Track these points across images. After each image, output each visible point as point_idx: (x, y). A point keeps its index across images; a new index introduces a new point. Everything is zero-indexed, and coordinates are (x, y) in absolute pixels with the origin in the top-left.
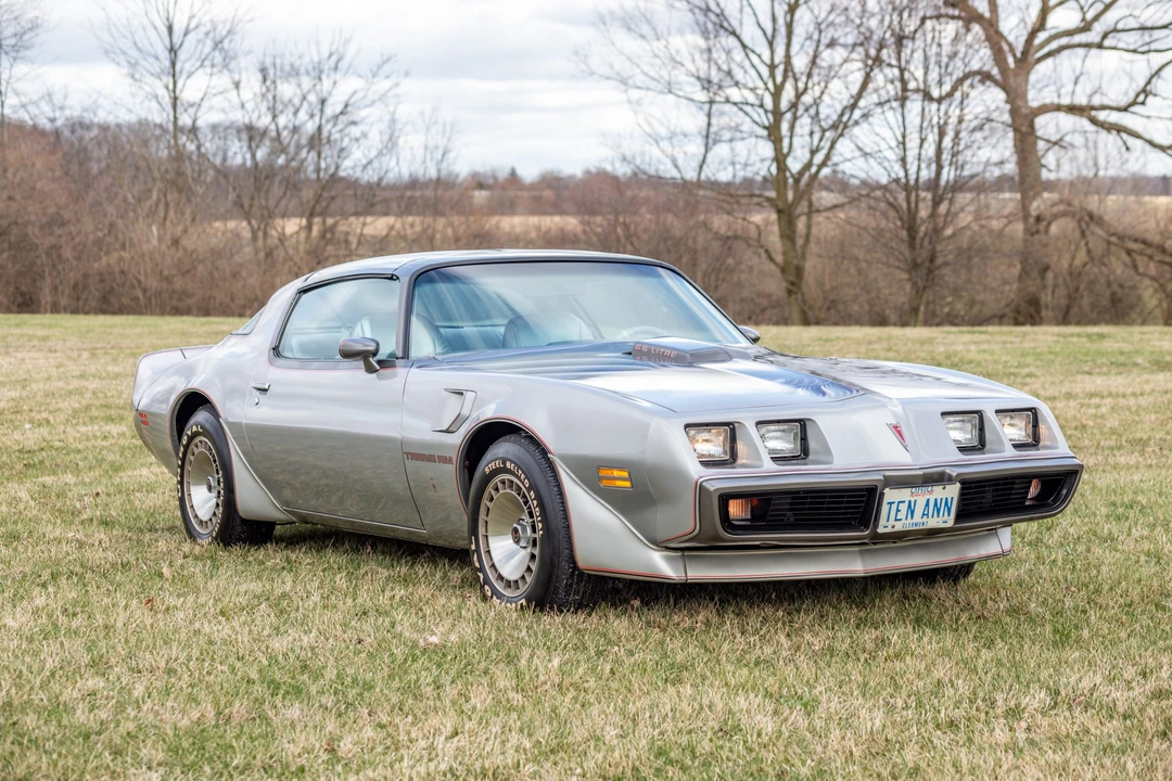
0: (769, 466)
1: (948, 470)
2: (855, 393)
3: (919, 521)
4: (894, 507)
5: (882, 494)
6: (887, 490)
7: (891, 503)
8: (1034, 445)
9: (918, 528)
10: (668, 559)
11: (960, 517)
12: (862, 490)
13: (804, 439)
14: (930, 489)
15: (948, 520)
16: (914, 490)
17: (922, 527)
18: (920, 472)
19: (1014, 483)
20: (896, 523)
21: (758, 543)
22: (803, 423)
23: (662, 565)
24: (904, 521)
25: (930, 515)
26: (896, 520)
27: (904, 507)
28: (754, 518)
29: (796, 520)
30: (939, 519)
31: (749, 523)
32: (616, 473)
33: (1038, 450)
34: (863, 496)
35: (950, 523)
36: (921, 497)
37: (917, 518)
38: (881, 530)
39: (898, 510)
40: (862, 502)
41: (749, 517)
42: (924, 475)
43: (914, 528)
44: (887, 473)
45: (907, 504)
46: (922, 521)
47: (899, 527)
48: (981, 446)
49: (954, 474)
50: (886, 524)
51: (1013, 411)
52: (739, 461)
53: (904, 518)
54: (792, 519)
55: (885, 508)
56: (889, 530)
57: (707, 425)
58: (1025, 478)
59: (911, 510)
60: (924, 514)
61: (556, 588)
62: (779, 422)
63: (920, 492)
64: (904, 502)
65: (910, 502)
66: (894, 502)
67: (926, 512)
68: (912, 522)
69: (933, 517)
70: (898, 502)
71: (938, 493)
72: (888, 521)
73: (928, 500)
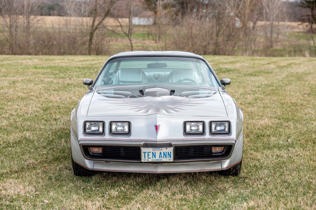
1: (171, 143)
3: (157, 158)
4: (146, 154)
5: (141, 149)
7: (145, 153)
8: (229, 134)
9: (158, 161)
12: (136, 147)
14: (161, 149)
16: (154, 149)
17: (160, 161)
19: (203, 148)
20: (148, 159)
24: (152, 159)
26: (148, 158)
27: (151, 154)
30: (166, 159)
35: (172, 160)
36: (157, 151)
38: (143, 161)
39: (148, 155)
43: (157, 161)
46: (160, 159)
47: (150, 160)
49: (173, 144)
53: (152, 157)
55: (143, 154)
56: (146, 161)
58: (210, 146)
59: (154, 155)
63: (157, 149)
64: (150, 152)
65: (153, 152)
66: (146, 152)
67: (161, 156)
68: (155, 159)
69: (164, 158)
70: (148, 152)
71: (164, 150)
72: (145, 158)
73: (161, 152)
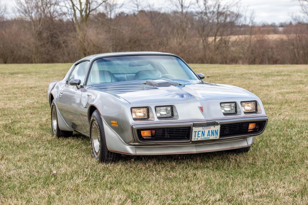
0: (156, 120)
1: (216, 121)
2: (192, 97)
3: (206, 137)
4: (197, 133)
5: (192, 129)
6: (193, 128)
7: (195, 132)
8: (256, 112)
9: (206, 139)
10: (131, 148)
11: (221, 136)
12: (186, 128)
13: (172, 111)
14: (209, 127)
15: (217, 137)
16: (203, 128)
17: (208, 139)
18: (206, 122)
19: (242, 125)
20: (198, 138)
21: (154, 144)
22: (172, 107)
23: (130, 150)
24: (201, 137)
25: (210, 135)
26: (198, 137)
27: (200, 133)
28: (152, 136)
29: (170, 137)
30: (214, 137)
31: (151, 138)
32: (114, 122)
33: (257, 114)
34: (187, 129)
35: (218, 137)
36: (206, 130)
37: (206, 136)
38: (193, 140)
39: (198, 134)
40: (187, 131)
41: (151, 136)
42: (207, 123)
43: (205, 139)
44: (195, 122)
45: (201, 132)
46: (208, 137)
47: (199, 139)
48: (236, 113)
49: (219, 122)
50: (195, 138)
51: (248, 101)
52: (150, 119)
53: (201, 136)
54: (169, 136)
55: (193, 134)
56: (196, 140)
57: (139, 107)
58: (248, 123)
59: (203, 134)
60: (208, 135)
61: (104, 156)
62: (163, 106)
63: (206, 128)
64: (200, 131)
65: (202, 131)
66: (197, 132)
67: (209, 134)
68: (204, 137)
69: (211, 136)
70: (198, 131)
71: (212, 128)
72: (195, 137)
73: (209, 131)
